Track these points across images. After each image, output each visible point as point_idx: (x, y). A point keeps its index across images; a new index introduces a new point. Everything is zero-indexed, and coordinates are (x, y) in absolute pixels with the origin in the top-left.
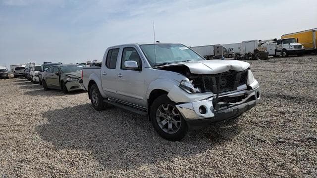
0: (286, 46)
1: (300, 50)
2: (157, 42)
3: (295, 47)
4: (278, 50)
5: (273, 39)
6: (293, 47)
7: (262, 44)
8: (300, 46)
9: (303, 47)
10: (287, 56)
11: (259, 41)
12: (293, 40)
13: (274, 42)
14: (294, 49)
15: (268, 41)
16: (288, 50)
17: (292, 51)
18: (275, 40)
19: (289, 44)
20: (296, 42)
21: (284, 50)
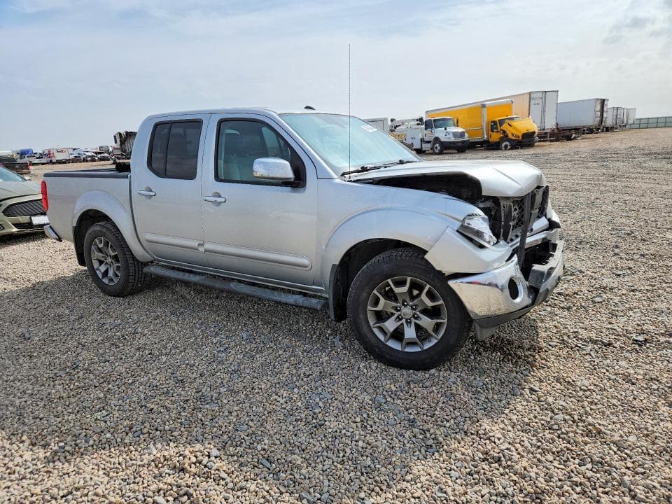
0: (440, 133)
1: (463, 142)
2: (307, 108)
3: (455, 134)
4: (426, 139)
5: (418, 118)
6: (451, 135)
7: (397, 126)
8: (462, 134)
9: (466, 135)
10: (441, 153)
11: (392, 120)
12: (451, 122)
13: (418, 124)
14: (453, 139)
15: (409, 121)
16: (442, 140)
17: (450, 143)
18: (421, 120)
19: (446, 129)
20: (454, 125)
21: (437, 139)
